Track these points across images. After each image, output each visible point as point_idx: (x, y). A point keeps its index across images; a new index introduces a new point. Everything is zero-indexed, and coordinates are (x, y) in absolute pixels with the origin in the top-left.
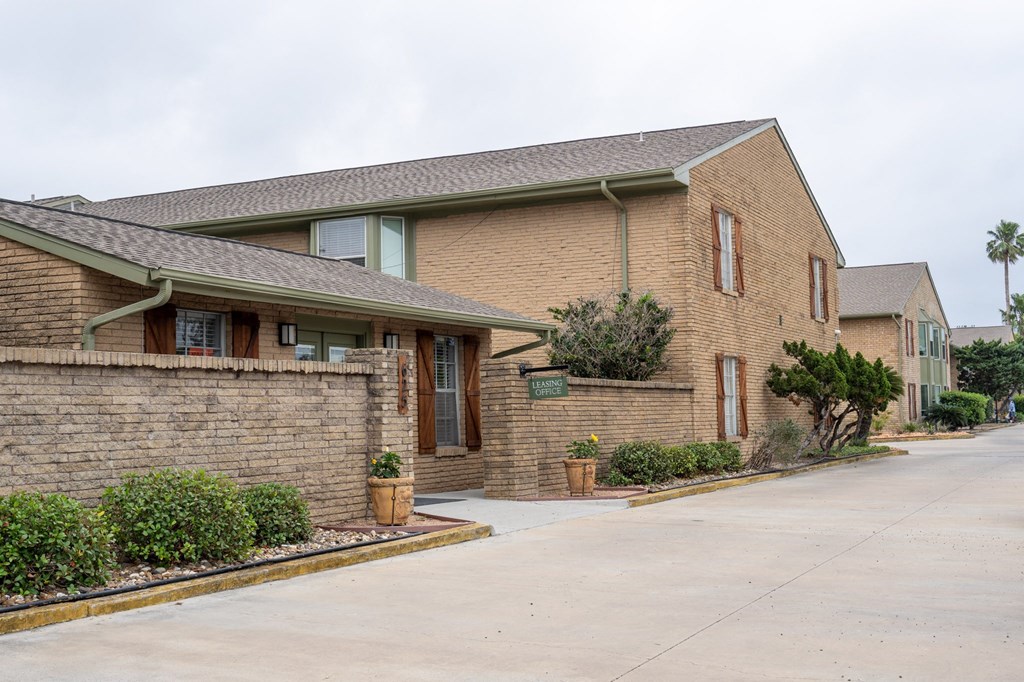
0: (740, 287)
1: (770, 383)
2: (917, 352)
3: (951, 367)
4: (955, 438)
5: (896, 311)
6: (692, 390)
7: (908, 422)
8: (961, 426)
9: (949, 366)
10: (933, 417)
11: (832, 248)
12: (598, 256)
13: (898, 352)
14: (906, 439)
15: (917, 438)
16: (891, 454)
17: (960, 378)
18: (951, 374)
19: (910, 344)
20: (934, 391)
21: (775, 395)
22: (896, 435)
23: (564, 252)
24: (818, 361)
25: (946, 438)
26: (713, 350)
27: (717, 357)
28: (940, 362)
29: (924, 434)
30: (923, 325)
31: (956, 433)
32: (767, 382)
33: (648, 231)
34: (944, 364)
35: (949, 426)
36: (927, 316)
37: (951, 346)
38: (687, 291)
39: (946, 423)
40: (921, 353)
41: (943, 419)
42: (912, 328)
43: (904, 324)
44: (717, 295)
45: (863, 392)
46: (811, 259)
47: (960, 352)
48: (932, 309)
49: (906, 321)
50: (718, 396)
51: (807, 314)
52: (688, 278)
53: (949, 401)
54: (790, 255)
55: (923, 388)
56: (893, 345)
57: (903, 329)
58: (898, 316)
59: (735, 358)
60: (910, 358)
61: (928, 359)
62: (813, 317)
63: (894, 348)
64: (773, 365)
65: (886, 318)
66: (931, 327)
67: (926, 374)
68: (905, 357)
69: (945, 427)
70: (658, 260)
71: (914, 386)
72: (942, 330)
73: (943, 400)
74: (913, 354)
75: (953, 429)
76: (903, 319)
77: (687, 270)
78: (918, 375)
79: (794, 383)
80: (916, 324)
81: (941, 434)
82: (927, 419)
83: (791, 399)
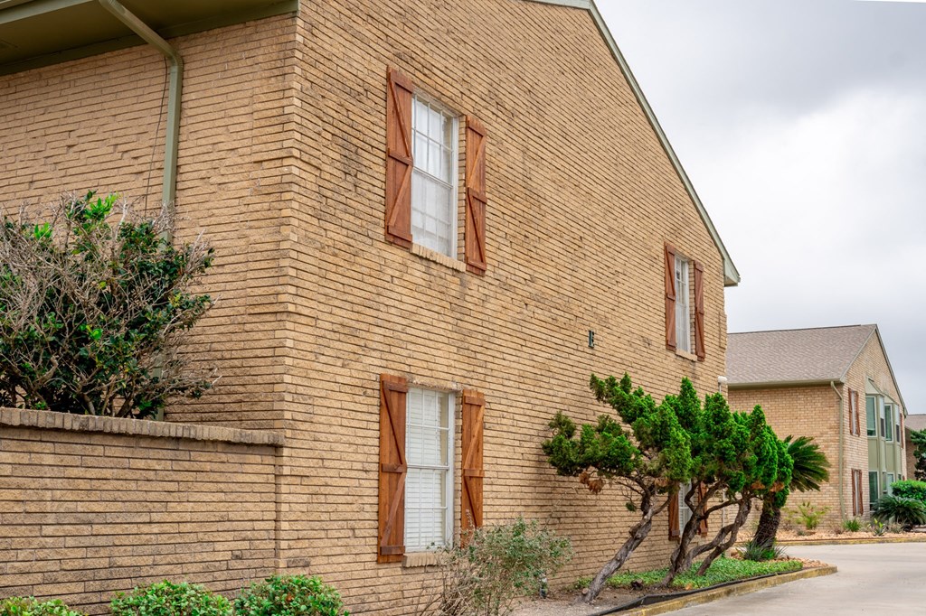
0: (475, 255)
1: (548, 449)
2: (864, 430)
3: (908, 455)
4: (911, 541)
5: (836, 377)
6: (275, 448)
7: (851, 518)
8: (920, 524)
9: (904, 451)
10: (883, 513)
11: (715, 250)
12: (127, 160)
13: (839, 428)
14: (846, 542)
15: (861, 540)
16: (803, 576)
17: (918, 466)
18: (908, 462)
19: (854, 420)
20: (885, 481)
21: (555, 471)
22: (833, 536)
23: (72, 155)
24: (642, 410)
25: (899, 541)
26: (373, 366)
27: (382, 383)
28: (893, 445)
29: (870, 534)
30: (871, 399)
31: (911, 535)
32: (545, 447)
33: (219, 99)
34: (898, 448)
35: (904, 524)
36: (878, 389)
37: (907, 430)
38: (283, 223)
39: (900, 521)
40: (870, 433)
41: (897, 514)
42: (857, 401)
43: (846, 395)
44: (395, 255)
45: (726, 470)
46: (669, 253)
47: (918, 436)
48: (884, 381)
49: (850, 392)
50: (382, 469)
51: (659, 340)
52: (287, 196)
53: (905, 492)
54: (620, 235)
55: (872, 476)
56: (833, 421)
57: (846, 400)
58: (839, 384)
59: (455, 392)
60: (855, 438)
61: (877, 441)
62: (671, 347)
63: (833, 424)
64: (559, 415)
65: (823, 386)
66: (881, 400)
67: (875, 458)
68: (847, 436)
69: (899, 526)
70: (233, 159)
71: (860, 472)
72: (896, 407)
73: (897, 491)
74: (858, 433)
75: (908, 529)
76: (845, 388)
77: (286, 179)
78: (866, 459)
79: (589, 450)
80: (862, 397)
81: (892, 535)
82: (875, 515)
83: (585, 480)
